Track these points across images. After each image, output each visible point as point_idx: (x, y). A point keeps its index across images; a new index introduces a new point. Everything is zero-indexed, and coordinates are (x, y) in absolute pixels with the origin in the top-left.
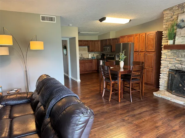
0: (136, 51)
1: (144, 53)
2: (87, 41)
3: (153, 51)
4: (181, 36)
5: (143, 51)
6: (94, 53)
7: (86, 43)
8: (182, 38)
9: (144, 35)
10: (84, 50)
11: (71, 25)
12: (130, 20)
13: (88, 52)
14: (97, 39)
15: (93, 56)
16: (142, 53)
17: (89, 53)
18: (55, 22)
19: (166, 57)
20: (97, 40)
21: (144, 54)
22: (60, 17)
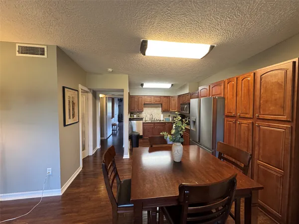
0: (230, 114)
1: (250, 121)
2: (160, 97)
3: (284, 118)
5: (247, 116)
6: (171, 113)
7: (158, 99)
9: (250, 79)
12: (212, 47)
16: (245, 122)
18: (45, 56)
21: (251, 125)
22: (57, 47)
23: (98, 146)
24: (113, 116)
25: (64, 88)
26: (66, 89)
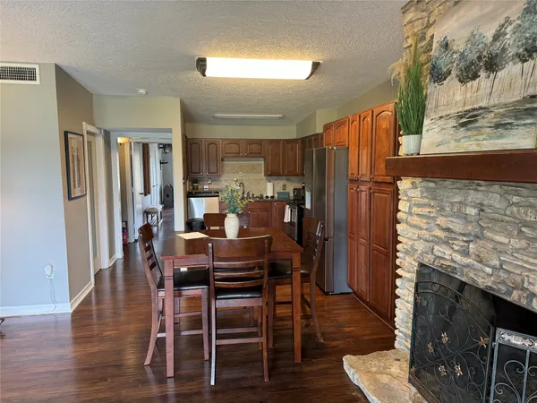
0: (352, 177)
1: (368, 186)
2: (260, 142)
4: (438, 117)
5: (365, 178)
6: (288, 180)
7: (255, 147)
8: (440, 122)
9: (369, 119)
10: (253, 169)
11: (142, 91)
13: (264, 178)
14: (293, 135)
15: (282, 191)
16: (364, 188)
17: (267, 179)
18: (37, 82)
19: (410, 208)
20: (295, 137)
21: (368, 193)
22: (57, 66)
23: (119, 254)
24: (147, 191)
25: (66, 133)
26: (70, 135)
